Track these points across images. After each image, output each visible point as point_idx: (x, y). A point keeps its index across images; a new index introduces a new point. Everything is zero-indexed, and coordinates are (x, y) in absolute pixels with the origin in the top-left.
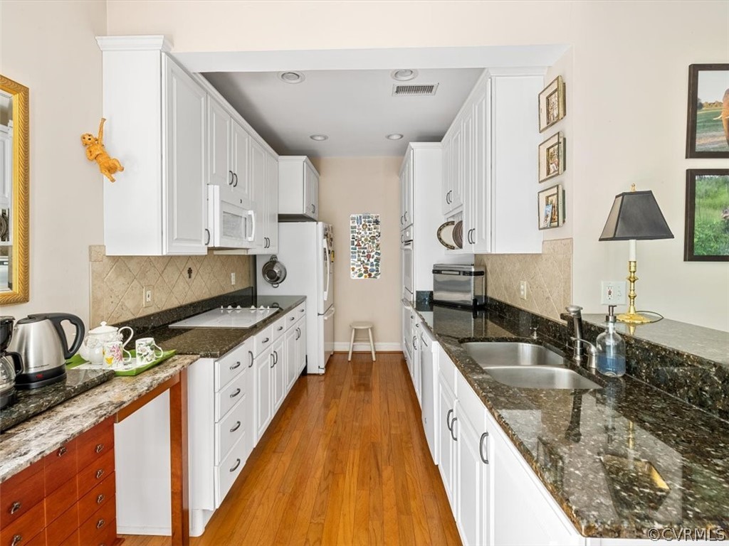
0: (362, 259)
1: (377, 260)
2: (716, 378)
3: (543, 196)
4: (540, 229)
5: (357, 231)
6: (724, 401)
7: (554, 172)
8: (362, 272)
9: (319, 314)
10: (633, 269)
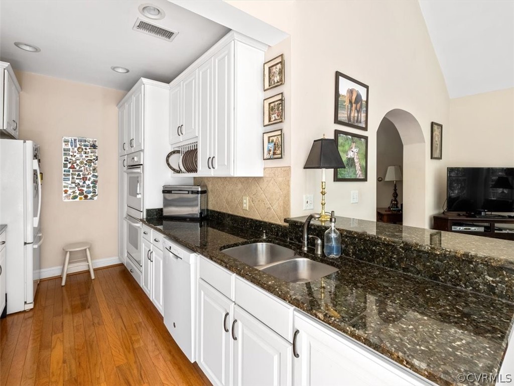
0: (77, 181)
1: (95, 182)
2: (401, 250)
3: (266, 136)
4: (264, 159)
5: (71, 154)
6: (406, 262)
7: (275, 120)
8: (77, 194)
9: (25, 243)
10: (324, 187)
